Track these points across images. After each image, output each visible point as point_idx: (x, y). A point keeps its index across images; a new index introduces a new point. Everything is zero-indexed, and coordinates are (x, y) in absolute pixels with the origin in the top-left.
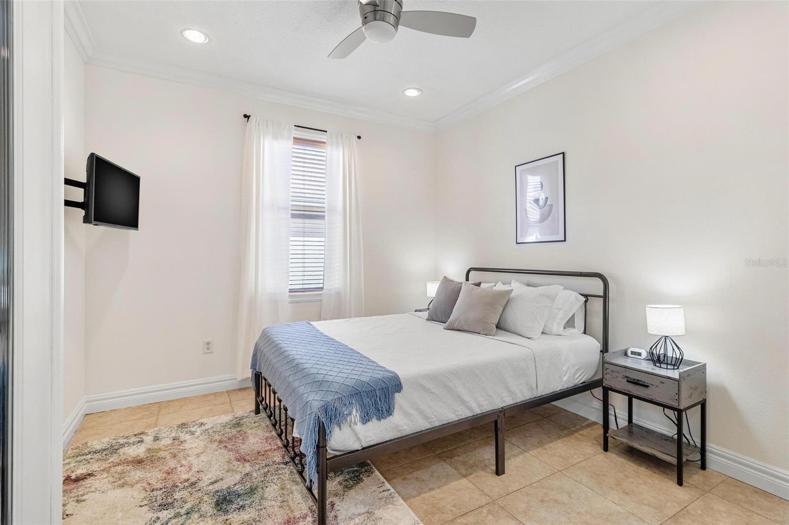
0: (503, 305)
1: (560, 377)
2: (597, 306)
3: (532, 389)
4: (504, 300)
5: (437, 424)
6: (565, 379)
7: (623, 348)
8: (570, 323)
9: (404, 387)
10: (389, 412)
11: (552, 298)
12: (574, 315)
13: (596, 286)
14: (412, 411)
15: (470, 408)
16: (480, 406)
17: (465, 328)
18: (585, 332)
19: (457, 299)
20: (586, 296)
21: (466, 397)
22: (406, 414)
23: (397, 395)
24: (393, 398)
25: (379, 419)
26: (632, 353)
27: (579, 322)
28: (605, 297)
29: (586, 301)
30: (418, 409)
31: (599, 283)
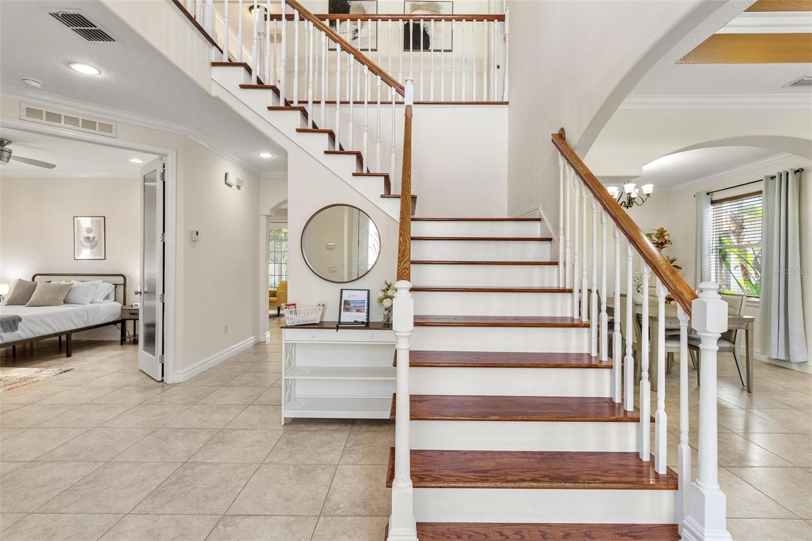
0: (68, 290)
1: (100, 318)
2: (121, 289)
3: (85, 322)
4: (69, 289)
5: (38, 335)
6: (103, 319)
7: (132, 304)
8: (107, 297)
9: (23, 320)
10: (16, 329)
11: (97, 286)
12: (109, 294)
13: (120, 280)
14: (26, 330)
15: (54, 330)
16: (59, 329)
17: (42, 304)
18: (115, 301)
19: (34, 291)
20: (116, 285)
21: (52, 324)
22: (23, 331)
23: (19, 323)
24: (18, 324)
25: (11, 331)
26: (135, 305)
27: (112, 297)
28: (125, 285)
29: (115, 287)
30: (28, 329)
31: (122, 278)
